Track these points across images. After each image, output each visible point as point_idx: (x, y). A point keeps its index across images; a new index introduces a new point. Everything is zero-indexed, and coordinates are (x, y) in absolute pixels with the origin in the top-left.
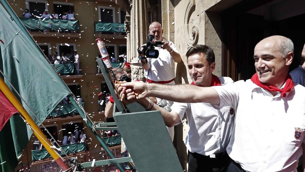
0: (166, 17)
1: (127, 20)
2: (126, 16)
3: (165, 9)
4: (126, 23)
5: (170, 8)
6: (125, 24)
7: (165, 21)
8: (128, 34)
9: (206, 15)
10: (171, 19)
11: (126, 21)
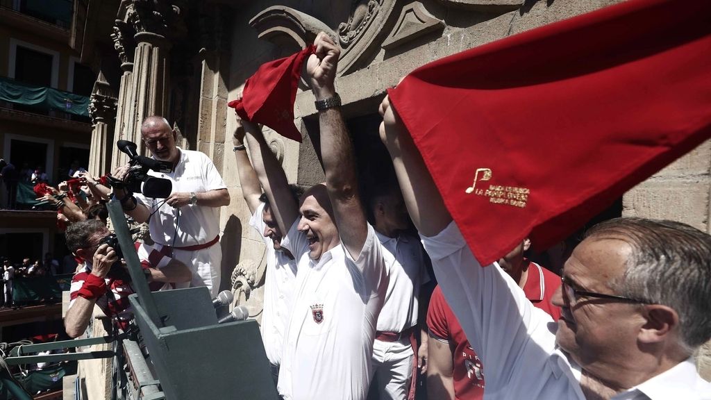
0: (209, 107)
1: (100, 91)
2: (98, 83)
3: (208, 91)
4: (96, 97)
5: (219, 91)
6: (94, 100)
7: (206, 115)
8: (98, 123)
9: (304, 125)
10: (219, 115)
11: (95, 93)
